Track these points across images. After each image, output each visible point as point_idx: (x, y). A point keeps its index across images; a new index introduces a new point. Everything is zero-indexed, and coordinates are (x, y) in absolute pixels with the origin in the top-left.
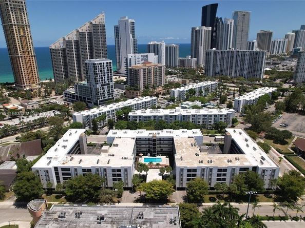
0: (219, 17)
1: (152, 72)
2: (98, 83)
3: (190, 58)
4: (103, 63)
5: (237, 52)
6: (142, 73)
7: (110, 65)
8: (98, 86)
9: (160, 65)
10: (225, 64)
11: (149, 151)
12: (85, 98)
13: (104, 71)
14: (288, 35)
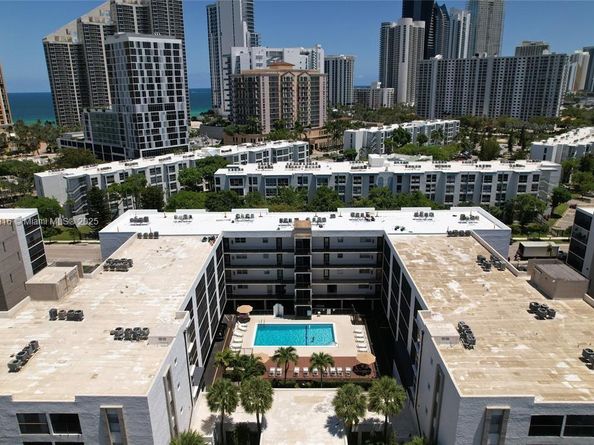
0: (440, 5)
1: (295, 88)
2: (139, 101)
3: (378, 88)
4: (155, 45)
5: (496, 62)
6: (267, 86)
7: (176, 53)
8: (141, 109)
9: (313, 72)
10: (465, 91)
11: (281, 296)
12: (107, 149)
13: (157, 66)
14: (577, 55)
